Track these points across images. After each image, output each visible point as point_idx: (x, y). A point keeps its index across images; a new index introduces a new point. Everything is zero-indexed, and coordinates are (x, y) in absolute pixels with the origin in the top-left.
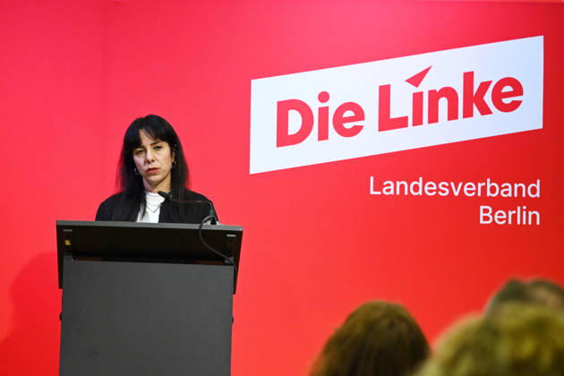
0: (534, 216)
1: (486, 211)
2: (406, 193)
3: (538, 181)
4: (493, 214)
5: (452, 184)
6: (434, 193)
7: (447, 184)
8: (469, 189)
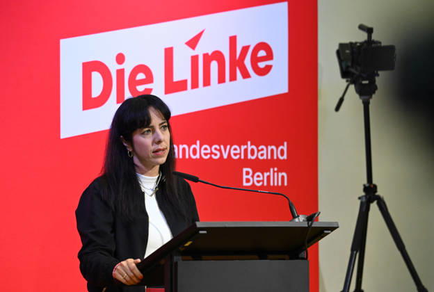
0: (283, 177)
1: (248, 173)
2: (187, 157)
3: (285, 143)
4: (253, 176)
5: (222, 147)
6: (209, 156)
7: (218, 147)
8: (235, 151)
